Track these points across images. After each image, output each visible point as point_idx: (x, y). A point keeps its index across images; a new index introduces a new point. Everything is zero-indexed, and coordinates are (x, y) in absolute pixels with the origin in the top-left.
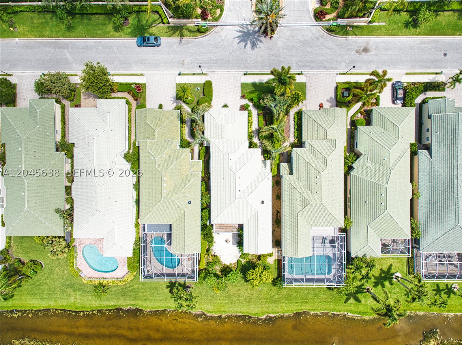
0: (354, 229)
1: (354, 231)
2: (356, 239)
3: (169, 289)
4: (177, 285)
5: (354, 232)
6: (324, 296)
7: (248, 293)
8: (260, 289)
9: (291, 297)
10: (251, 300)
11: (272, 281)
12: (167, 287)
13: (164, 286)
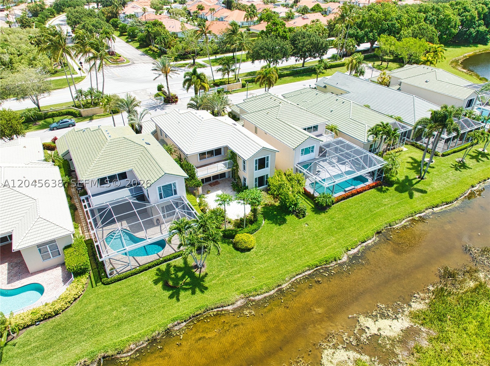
0: (343, 129)
3: (160, 285)
4: (173, 272)
6: (386, 200)
7: (295, 235)
8: (307, 225)
9: (351, 216)
10: (306, 241)
11: (313, 211)
12: (156, 282)
13: (150, 282)
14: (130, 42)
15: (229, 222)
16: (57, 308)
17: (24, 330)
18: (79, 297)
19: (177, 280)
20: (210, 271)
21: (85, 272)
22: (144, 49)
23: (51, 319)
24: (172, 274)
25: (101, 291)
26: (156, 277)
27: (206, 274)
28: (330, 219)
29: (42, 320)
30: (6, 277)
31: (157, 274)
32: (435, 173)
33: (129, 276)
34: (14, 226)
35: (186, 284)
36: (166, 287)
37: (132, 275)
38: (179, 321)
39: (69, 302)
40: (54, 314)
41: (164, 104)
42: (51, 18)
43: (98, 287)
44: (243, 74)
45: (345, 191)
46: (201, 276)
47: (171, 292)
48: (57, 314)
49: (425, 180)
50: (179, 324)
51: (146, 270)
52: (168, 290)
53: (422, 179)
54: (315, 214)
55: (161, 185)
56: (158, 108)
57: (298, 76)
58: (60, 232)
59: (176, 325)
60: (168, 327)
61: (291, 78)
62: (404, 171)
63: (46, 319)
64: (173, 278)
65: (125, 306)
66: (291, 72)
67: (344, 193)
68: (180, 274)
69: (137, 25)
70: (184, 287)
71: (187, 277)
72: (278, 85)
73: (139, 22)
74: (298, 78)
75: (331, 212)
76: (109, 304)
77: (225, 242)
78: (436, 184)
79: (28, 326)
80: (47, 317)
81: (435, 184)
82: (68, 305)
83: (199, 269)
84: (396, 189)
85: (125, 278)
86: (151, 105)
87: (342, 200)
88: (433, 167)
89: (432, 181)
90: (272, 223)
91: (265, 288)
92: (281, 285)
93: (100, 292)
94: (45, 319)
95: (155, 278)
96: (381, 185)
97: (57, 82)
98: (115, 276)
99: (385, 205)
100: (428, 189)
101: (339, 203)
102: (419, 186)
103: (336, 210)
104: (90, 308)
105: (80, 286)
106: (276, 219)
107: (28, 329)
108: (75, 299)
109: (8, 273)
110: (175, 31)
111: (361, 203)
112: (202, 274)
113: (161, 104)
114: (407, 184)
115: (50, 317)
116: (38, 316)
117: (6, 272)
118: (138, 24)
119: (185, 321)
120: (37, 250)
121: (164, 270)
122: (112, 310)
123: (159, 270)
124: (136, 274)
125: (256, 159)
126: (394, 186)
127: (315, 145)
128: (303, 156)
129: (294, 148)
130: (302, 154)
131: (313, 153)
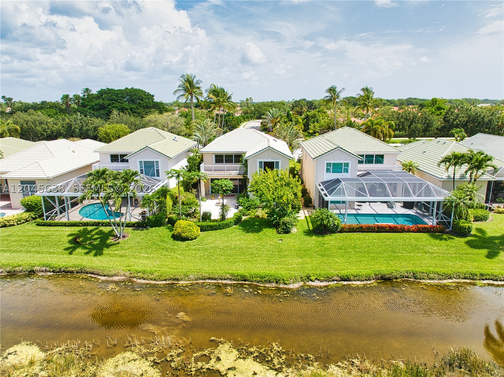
6: (435, 248)
8: (279, 241)
11: (305, 232)
12: (70, 235)
18: (10, 226)
19: (89, 239)
24: (90, 235)
26: (76, 232)
27: (118, 244)
28: (318, 243)
37: (62, 225)
38: (48, 269)
43: (31, 225)
46: (111, 243)
50: (46, 271)
52: (72, 243)
54: (305, 235)
55: (143, 160)
59: (42, 271)
60: (34, 269)
64: (87, 237)
68: (96, 236)
70: (87, 246)
71: (99, 240)
75: (329, 237)
83: (117, 239)
84: (468, 242)
85: (55, 225)
90: (239, 229)
91: (156, 274)
92: (178, 280)
95: (74, 233)
103: (339, 237)
112: (114, 242)
119: (53, 271)
125: (261, 160)
126: (467, 238)
127: (350, 162)
128: (329, 174)
129: (313, 157)
130: (328, 170)
131: (346, 174)
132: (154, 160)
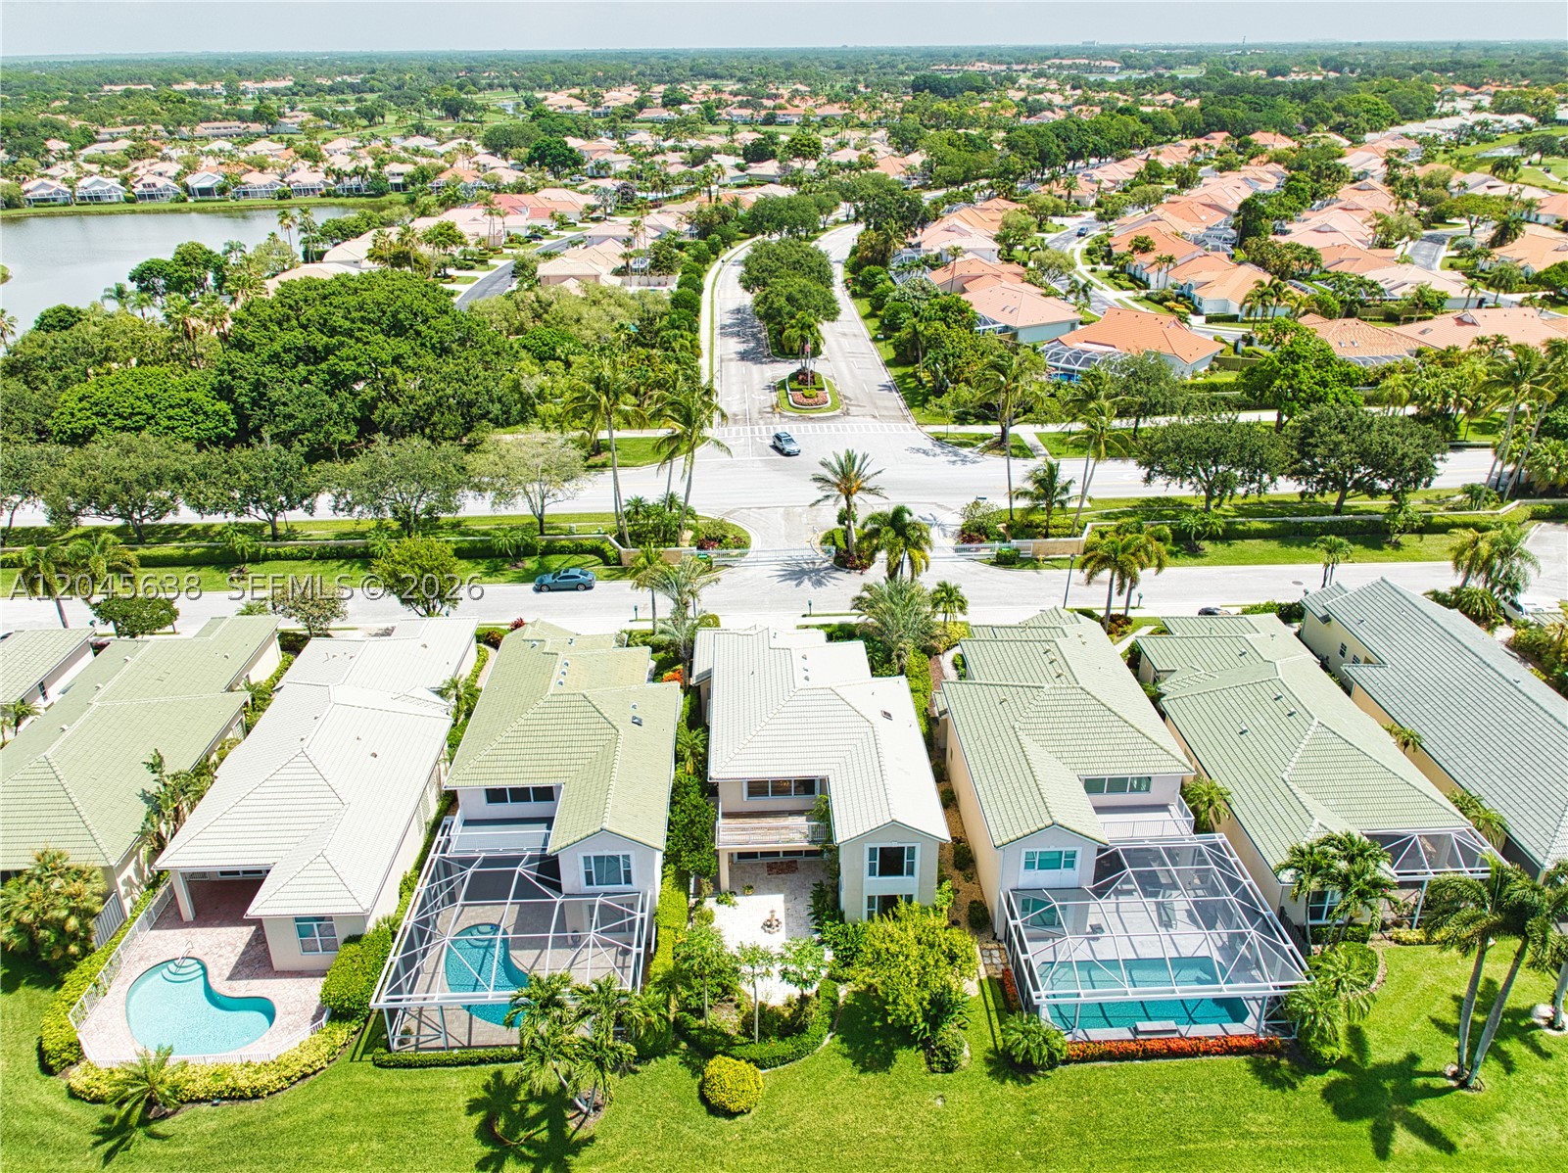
0: (1243, 807)
1: (1246, 811)
2: (1266, 828)
3: (477, 1119)
4: (521, 1098)
5: (1248, 814)
6: (1262, 1119)
7: (883, 1120)
8: (939, 1102)
9: (1099, 1127)
10: (904, 1155)
11: (989, 1062)
12: (473, 1107)
13: (462, 1101)
14: (881, 340)
15: (738, 1006)
16: (258, 1084)
17: (190, 1105)
18: (315, 1073)
19: (519, 1121)
20: (604, 1134)
21: (353, 1017)
22: (900, 371)
23: (241, 1104)
24: (517, 1102)
25: (360, 1077)
26: (480, 1094)
27: (592, 1139)
28: (1022, 1110)
29: (225, 1099)
30: (234, 959)
31: (487, 1088)
32: (1541, 1079)
33: (431, 1066)
34: (281, 853)
35: (530, 1143)
36: (485, 1133)
37: (437, 1065)
39: (288, 1079)
40: (248, 1092)
41: (831, 567)
42: (741, 239)
43: (360, 1064)
44: (1128, 500)
45: (1136, 1031)
46: (575, 1138)
47: (487, 1150)
48: (256, 1097)
49: (1469, 1094)
51: (473, 1064)
52: (485, 1143)
53: (1464, 1085)
54: (989, 1074)
55: (593, 854)
56: (810, 579)
57: (1299, 546)
58: (342, 902)
61: (1273, 545)
62: (1415, 1027)
63: (234, 1098)
64: (514, 1112)
65: (382, 1138)
66: (1276, 526)
67: (1130, 1036)
68: (534, 1109)
69: (915, 297)
70: (524, 1149)
71: (544, 1124)
72: (1208, 564)
73: (923, 289)
74: (1294, 549)
75: (1039, 1087)
76: (356, 1118)
77: (688, 1064)
78: (1514, 1130)
79: (199, 1101)
80: (236, 1096)
81: (1507, 1128)
82: (286, 1084)
83: (582, 1116)
84: (1329, 1093)
85: (421, 1066)
86: (798, 564)
87: (1101, 1058)
88: (1547, 1056)
89: (1501, 1108)
90: (845, 1056)
93: (356, 1079)
94: (230, 1098)
95: (476, 1095)
96: (1278, 1053)
97: (634, 446)
98: (408, 1053)
99: (1246, 1135)
100: (1467, 1137)
101: (1088, 1066)
102: (1427, 1110)
103: (1063, 1086)
104: (318, 1111)
105: (325, 1049)
106: (866, 1048)
107: (197, 1106)
108: (305, 1076)
109: (243, 953)
110: (1011, 324)
111: (1160, 1094)
112: (582, 1134)
113: (826, 565)
114: (1388, 1085)
115: (241, 1098)
116: (221, 1085)
117: (241, 948)
118: (918, 294)
120: (293, 926)
121: (508, 1080)
122: (353, 1138)
123: (498, 1075)
124: (449, 1065)
125: (873, 846)
126: (1326, 1076)
127: (1079, 850)
128: (1032, 872)
129: (997, 843)
130: (1029, 865)
131: (1070, 870)
132: (621, 853)
